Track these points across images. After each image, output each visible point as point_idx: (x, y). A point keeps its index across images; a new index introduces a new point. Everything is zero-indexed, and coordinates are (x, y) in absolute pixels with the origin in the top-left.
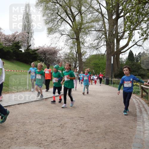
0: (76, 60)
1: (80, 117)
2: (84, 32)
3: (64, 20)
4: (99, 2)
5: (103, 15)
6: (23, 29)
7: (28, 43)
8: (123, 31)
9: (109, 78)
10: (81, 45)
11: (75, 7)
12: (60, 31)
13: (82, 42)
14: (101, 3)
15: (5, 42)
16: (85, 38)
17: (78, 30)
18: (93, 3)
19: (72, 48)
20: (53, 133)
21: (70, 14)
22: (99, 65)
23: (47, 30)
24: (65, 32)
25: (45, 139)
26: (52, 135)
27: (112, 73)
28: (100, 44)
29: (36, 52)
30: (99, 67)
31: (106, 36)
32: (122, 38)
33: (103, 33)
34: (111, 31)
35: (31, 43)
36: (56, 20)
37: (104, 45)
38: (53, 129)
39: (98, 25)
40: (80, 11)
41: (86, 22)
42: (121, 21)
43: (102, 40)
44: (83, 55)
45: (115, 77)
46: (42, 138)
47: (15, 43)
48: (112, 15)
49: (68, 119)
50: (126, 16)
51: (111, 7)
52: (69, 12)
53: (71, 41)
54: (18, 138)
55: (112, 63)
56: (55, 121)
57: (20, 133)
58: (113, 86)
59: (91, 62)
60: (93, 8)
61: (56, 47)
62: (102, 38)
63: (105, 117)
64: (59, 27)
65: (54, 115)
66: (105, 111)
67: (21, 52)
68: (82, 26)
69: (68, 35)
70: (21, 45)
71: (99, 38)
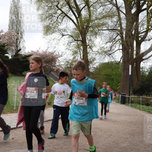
1: (86, 150)
2: (92, 31)
3: (66, 15)
5: (118, 8)
6: (9, 27)
7: (17, 47)
8: (145, 30)
9: (125, 95)
10: (88, 50)
12: (60, 30)
13: (90, 45)
17: (84, 28)
19: (75, 53)
21: (74, 8)
22: (113, 77)
23: (43, 29)
24: (67, 32)
27: (130, 88)
28: (113, 47)
30: (113, 79)
31: (122, 37)
32: (143, 39)
33: (118, 33)
34: (130, 31)
35: (21, 46)
36: (56, 15)
37: (119, 49)
39: (111, 22)
40: (87, 3)
41: (96, 18)
42: (143, 16)
43: (117, 41)
44: (91, 62)
45: (134, 93)
48: (132, 8)
50: (150, 9)
52: (73, 5)
53: (75, 43)
55: (130, 74)
58: (131, 106)
59: (101, 73)
61: (55, 52)
62: (116, 40)
63: (120, 149)
64: (59, 25)
65: (50, 146)
66: (120, 141)
67: (7, 59)
68: (90, 24)
69: (71, 36)
70: (7, 49)
71: (112, 40)
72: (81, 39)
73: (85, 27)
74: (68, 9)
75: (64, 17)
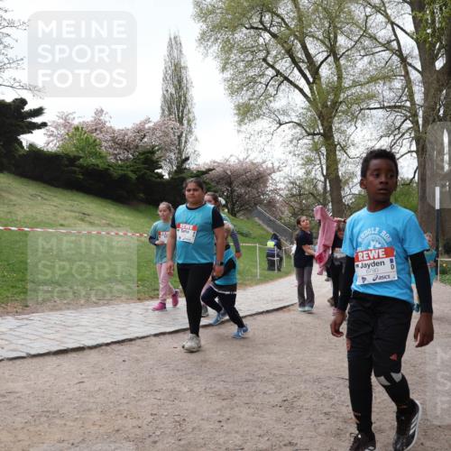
0: (325, 199)
1: (343, 378)
2: (345, 112)
3: (286, 79)
4: (392, 18)
5: (403, 60)
6: (163, 110)
7: (180, 152)
10: (340, 155)
11: (318, 39)
12: (272, 112)
13: (343, 143)
14: (397, 22)
15: (115, 149)
16: (349, 131)
17: (327, 106)
18: (374, 24)
19: (309, 161)
20: (260, 427)
21: (303, 62)
23: (235, 112)
24: (289, 116)
25: (238, 442)
26: (259, 432)
27: (438, 240)
28: (397, 147)
29: (205, 177)
31: (415, 123)
33: (406, 116)
34: (433, 109)
35: (189, 150)
36: (263, 80)
37: (409, 152)
38: (261, 413)
39: (389, 91)
40: (333, 51)
41: (354, 81)
43: (403, 134)
44: (346, 182)
46: (228, 441)
47: (143, 153)
48: (435, 58)
49: (305, 381)
51: (429, 31)
52: (300, 55)
53: (307, 141)
54: (157, 439)
56: (265, 390)
57: (163, 423)
58: (442, 281)
60: (373, 38)
61: (264, 162)
62: (402, 130)
63: (421, 378)
64: (271, 102)
65: (263, 369)
66: (420, 361)
67: (159, 180)
68: (342, 95)
69: (299, 125)
70: (161, 157)
71: (393, 132)
72: (322, 131)
73: (329, 103)
74: (288, 65)
75: (282, 82)
